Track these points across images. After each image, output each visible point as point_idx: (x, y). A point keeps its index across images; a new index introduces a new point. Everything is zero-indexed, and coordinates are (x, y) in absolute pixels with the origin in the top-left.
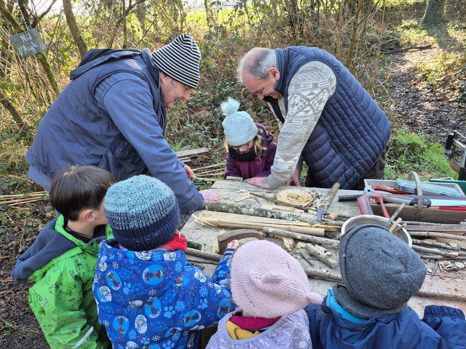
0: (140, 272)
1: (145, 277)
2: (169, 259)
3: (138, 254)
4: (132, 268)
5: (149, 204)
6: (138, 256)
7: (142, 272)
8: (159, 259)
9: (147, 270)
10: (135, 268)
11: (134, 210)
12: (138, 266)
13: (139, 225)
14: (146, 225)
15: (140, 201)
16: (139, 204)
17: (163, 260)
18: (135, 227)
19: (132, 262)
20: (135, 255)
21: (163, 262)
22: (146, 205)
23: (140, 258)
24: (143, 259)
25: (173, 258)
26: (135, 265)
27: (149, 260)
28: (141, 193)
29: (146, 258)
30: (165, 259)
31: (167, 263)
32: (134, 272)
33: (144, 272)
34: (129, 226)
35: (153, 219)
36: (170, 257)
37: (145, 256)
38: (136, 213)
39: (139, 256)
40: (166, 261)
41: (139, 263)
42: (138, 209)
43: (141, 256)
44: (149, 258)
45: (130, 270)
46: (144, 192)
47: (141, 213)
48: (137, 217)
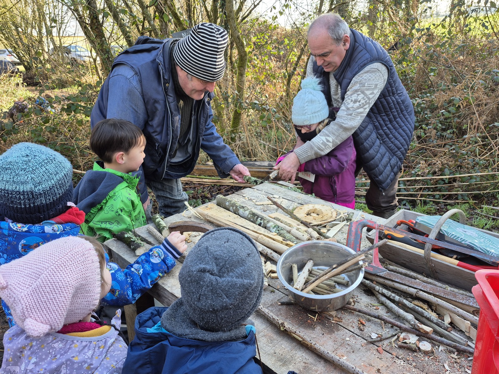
0: (15, 243)
1: (22, 248)
2: (51, 232)
3: (13, 225)
4: (7, 239)
5: (55, 179)
6: (12, 227)
7: (18, 244)
8: (39, 231)
9: (23, 242)
10: (10, 239)
11: (40, 187)
12: (13, 237)
13: (46, 201)
14: (53, 200)
15: (46, 177)
16: (45, 181)
17: (44, 232)
18: (42, 203)
19: (6, 232)
20: (9, 226)
21: (44, 234)
22: (53, 181)
23: (14, 229)
24: (19, 231)
25: (58, 231)
26: (9, 236)
27: (26, 232)
28: (44, 169)
29: (21, 229)
30: (46, 231)
31: (48, 235)
32: (10, 243)
33: (20, 243)
34: (34, 203)
35: (59, 194)
36: (53, 230)
37: (20, 227)
38: (43, 190)
39: (14, 227)
40: (48, 233)
41: (14, 234)
42: (45, 186)
43: (16, 227)
44: (25, 229)
45: (5, 240)
46: (47, 167)
47: (48, 189)
48: (45, 193)
